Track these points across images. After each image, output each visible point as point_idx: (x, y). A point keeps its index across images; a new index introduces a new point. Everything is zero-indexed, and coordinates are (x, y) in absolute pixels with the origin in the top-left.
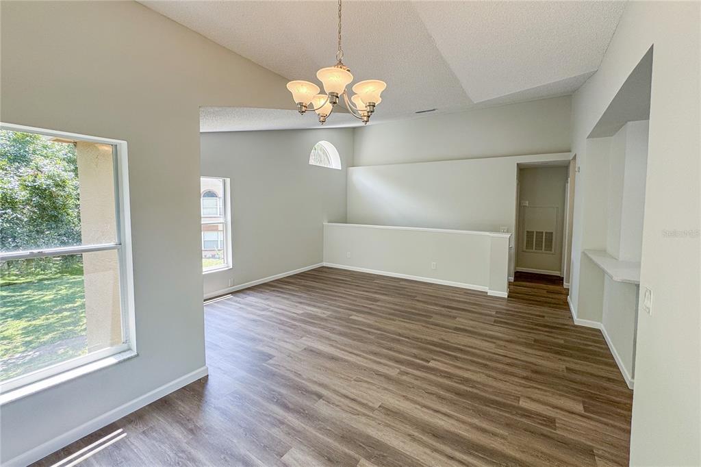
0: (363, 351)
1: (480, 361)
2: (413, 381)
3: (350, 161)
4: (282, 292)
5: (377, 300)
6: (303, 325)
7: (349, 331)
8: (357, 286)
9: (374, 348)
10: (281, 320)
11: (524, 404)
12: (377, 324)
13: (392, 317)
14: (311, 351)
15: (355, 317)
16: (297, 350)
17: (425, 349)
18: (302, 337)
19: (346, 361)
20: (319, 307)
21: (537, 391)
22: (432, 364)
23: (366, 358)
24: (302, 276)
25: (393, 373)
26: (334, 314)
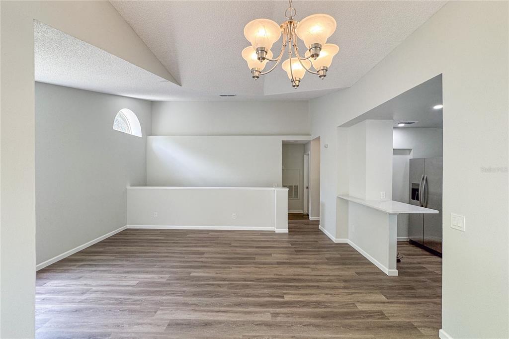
0: (228, 306)
1: (312, 284)
2: (286, 319)
3: (149, 129)
4: (96, 265)
5: (203, 253)
6: (148, 297)
7: (200, 289)
8: (174, 243)
9: (234, 300)
10: (116, 299)
11: (361, 307)
12: (220, 275)
13: (227, 266)
14: (178, 324)
15: (196, 273)
16: (159, 330)
17: (274, 287)
18: (155, 312)
19: (220, 322)
20: (153, 272)
21: (358, 295)
22: (287, 298)
23: (236, 312)
24: (109, 242)
25: (267, 317)
26: (172, 275)
